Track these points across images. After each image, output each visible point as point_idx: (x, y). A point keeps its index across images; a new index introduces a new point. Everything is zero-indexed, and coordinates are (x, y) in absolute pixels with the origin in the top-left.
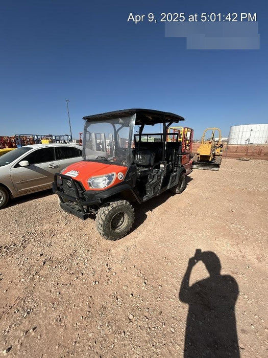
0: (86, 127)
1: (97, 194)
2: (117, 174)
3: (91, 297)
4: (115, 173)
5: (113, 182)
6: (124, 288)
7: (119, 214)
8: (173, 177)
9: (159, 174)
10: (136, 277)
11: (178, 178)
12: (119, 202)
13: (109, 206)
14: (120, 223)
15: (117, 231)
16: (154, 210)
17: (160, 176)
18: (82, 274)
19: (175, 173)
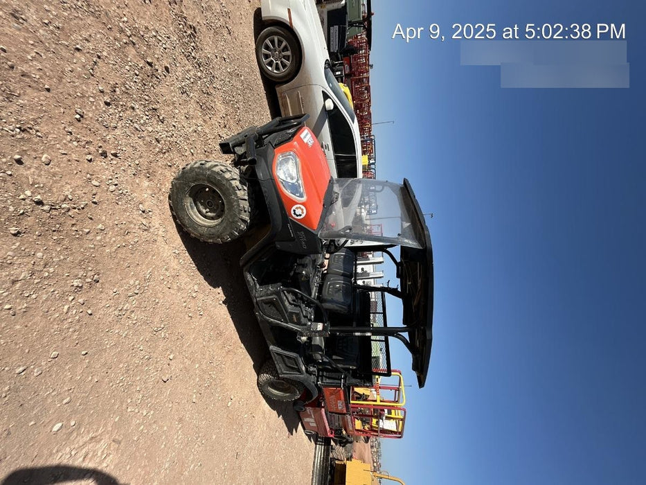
0: (392, 186)
1: (266, 162)
2: (303, 204)
3: (48, 90)
4: (304, 199)
5: (288, 193)
6: (45, 155)
7: (223, 203)
8: (295, 360)
9: (303, 320)
10: (67, 193)
11: (294, 375)
12: (245, 205)
13: (241, 182)
14: (204, 211)
15: (188, 202)
16: (225, 308)
17: (299, 323)
18: (107, 104)
19: (304, 368)
